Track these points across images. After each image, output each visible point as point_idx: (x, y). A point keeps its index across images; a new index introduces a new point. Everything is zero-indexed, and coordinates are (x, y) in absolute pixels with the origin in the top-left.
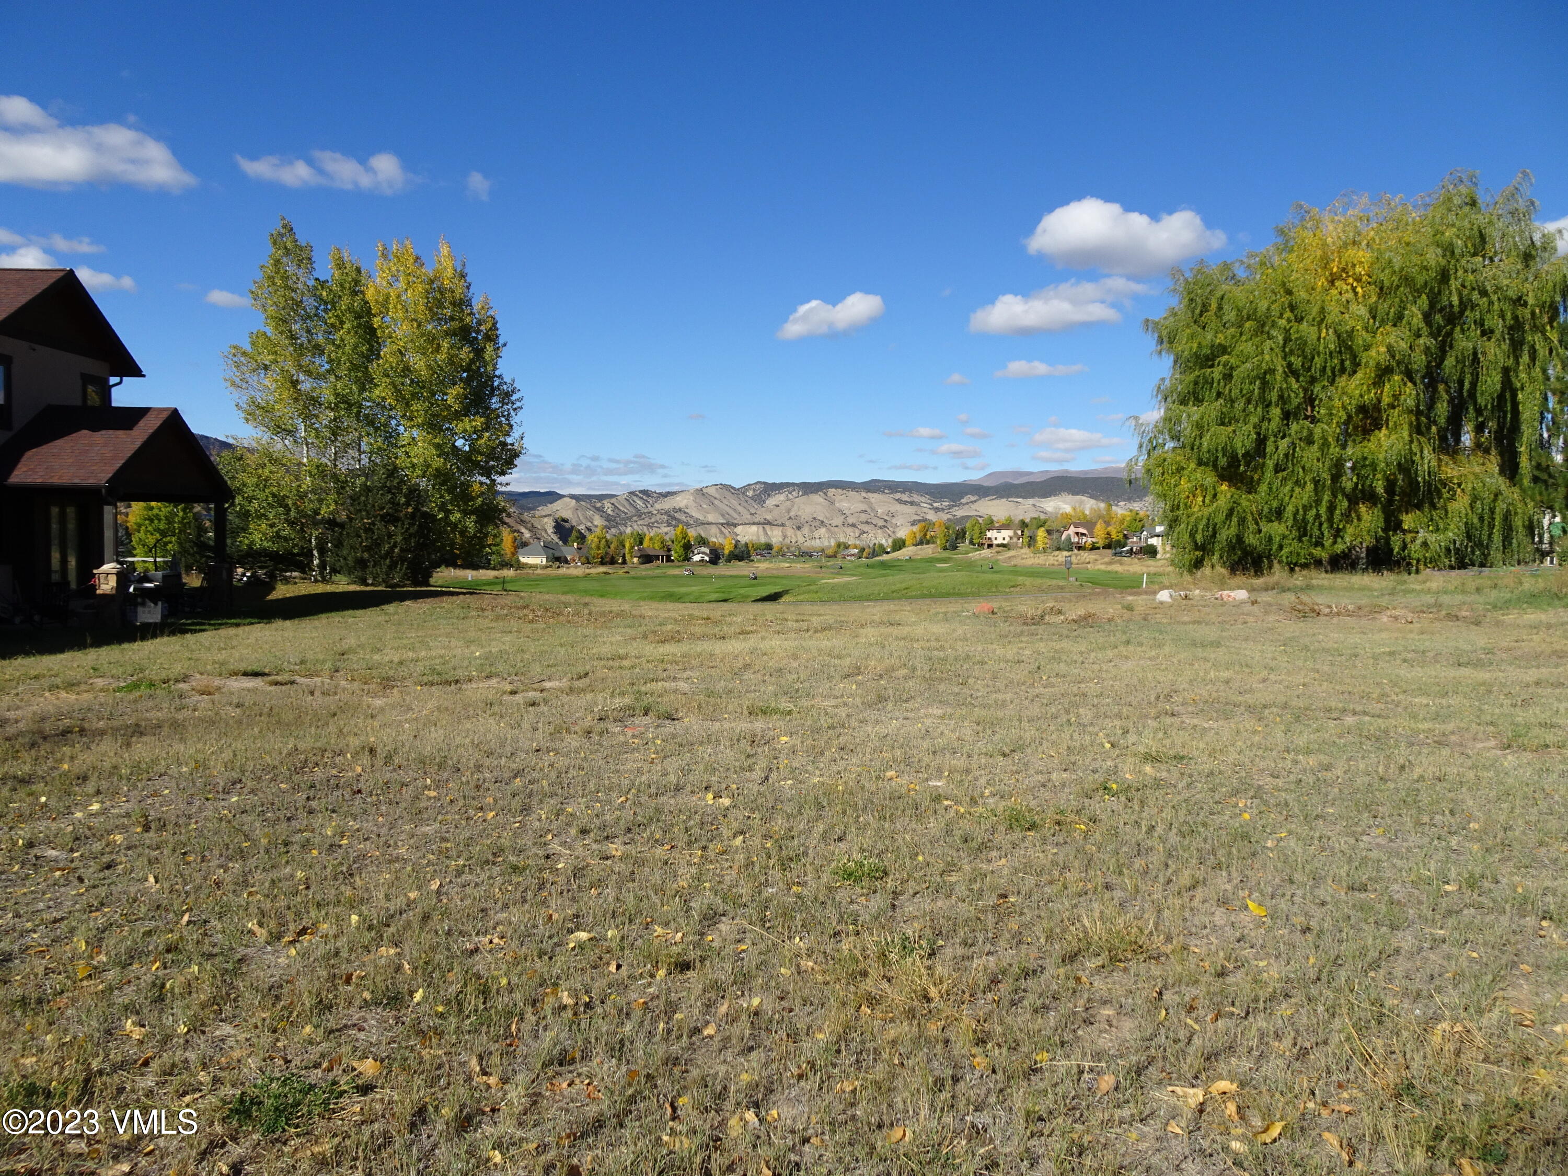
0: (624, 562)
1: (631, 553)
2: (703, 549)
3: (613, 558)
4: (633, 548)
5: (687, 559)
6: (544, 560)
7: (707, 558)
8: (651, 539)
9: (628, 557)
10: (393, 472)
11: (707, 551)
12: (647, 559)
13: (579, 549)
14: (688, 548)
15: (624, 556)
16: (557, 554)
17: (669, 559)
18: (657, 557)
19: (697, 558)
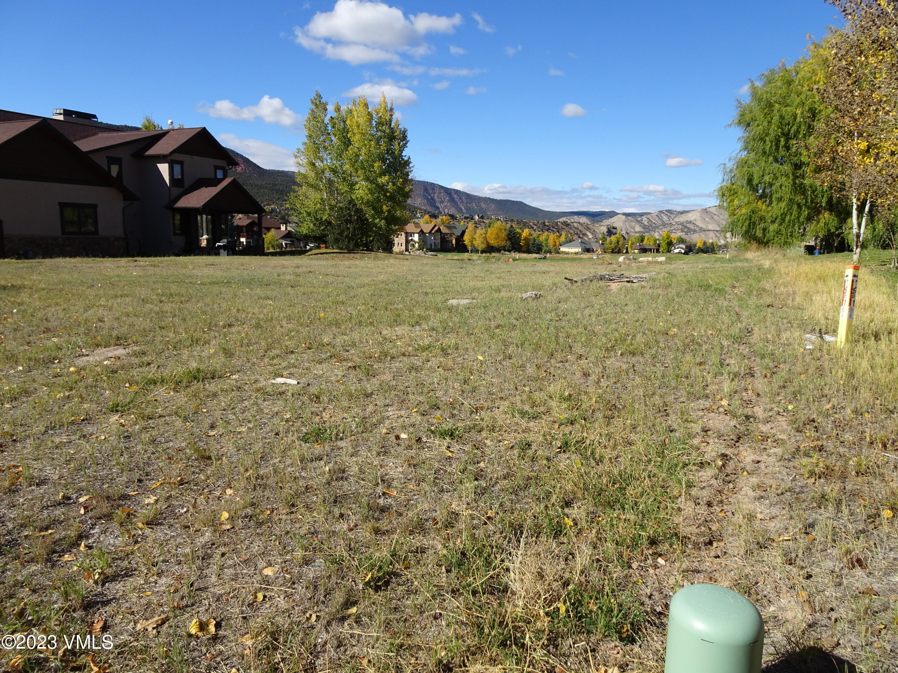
0: (627, 252)
1: (631, 247)
2: (681, 246)
3: (620, 249)
4: (632, 244)
5: (669, 251)
6: (580, 250)
7: (683, 251)
8: (648, 239)
9: (629, 249)
10: (351, 201)
11: (684, 247)
12: (644, 250)
13: (603, 244)
14: (670, 244)
15: (627, 248)
16: (588, 247)
17: (658, 251)
18: (650, 250)
19: (677, 251)
